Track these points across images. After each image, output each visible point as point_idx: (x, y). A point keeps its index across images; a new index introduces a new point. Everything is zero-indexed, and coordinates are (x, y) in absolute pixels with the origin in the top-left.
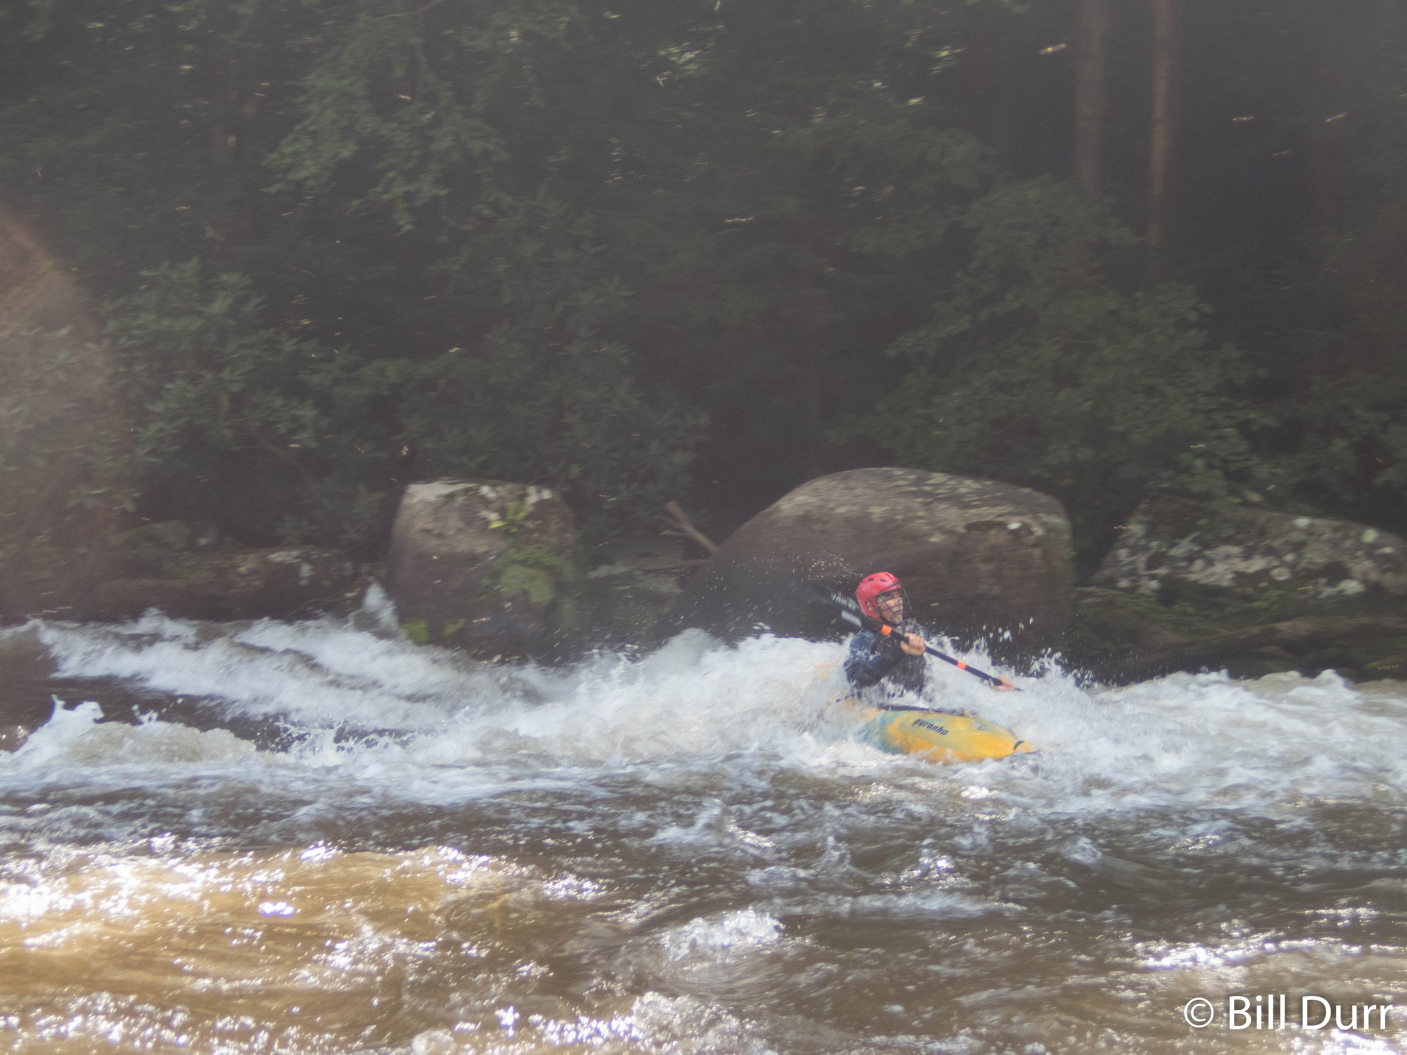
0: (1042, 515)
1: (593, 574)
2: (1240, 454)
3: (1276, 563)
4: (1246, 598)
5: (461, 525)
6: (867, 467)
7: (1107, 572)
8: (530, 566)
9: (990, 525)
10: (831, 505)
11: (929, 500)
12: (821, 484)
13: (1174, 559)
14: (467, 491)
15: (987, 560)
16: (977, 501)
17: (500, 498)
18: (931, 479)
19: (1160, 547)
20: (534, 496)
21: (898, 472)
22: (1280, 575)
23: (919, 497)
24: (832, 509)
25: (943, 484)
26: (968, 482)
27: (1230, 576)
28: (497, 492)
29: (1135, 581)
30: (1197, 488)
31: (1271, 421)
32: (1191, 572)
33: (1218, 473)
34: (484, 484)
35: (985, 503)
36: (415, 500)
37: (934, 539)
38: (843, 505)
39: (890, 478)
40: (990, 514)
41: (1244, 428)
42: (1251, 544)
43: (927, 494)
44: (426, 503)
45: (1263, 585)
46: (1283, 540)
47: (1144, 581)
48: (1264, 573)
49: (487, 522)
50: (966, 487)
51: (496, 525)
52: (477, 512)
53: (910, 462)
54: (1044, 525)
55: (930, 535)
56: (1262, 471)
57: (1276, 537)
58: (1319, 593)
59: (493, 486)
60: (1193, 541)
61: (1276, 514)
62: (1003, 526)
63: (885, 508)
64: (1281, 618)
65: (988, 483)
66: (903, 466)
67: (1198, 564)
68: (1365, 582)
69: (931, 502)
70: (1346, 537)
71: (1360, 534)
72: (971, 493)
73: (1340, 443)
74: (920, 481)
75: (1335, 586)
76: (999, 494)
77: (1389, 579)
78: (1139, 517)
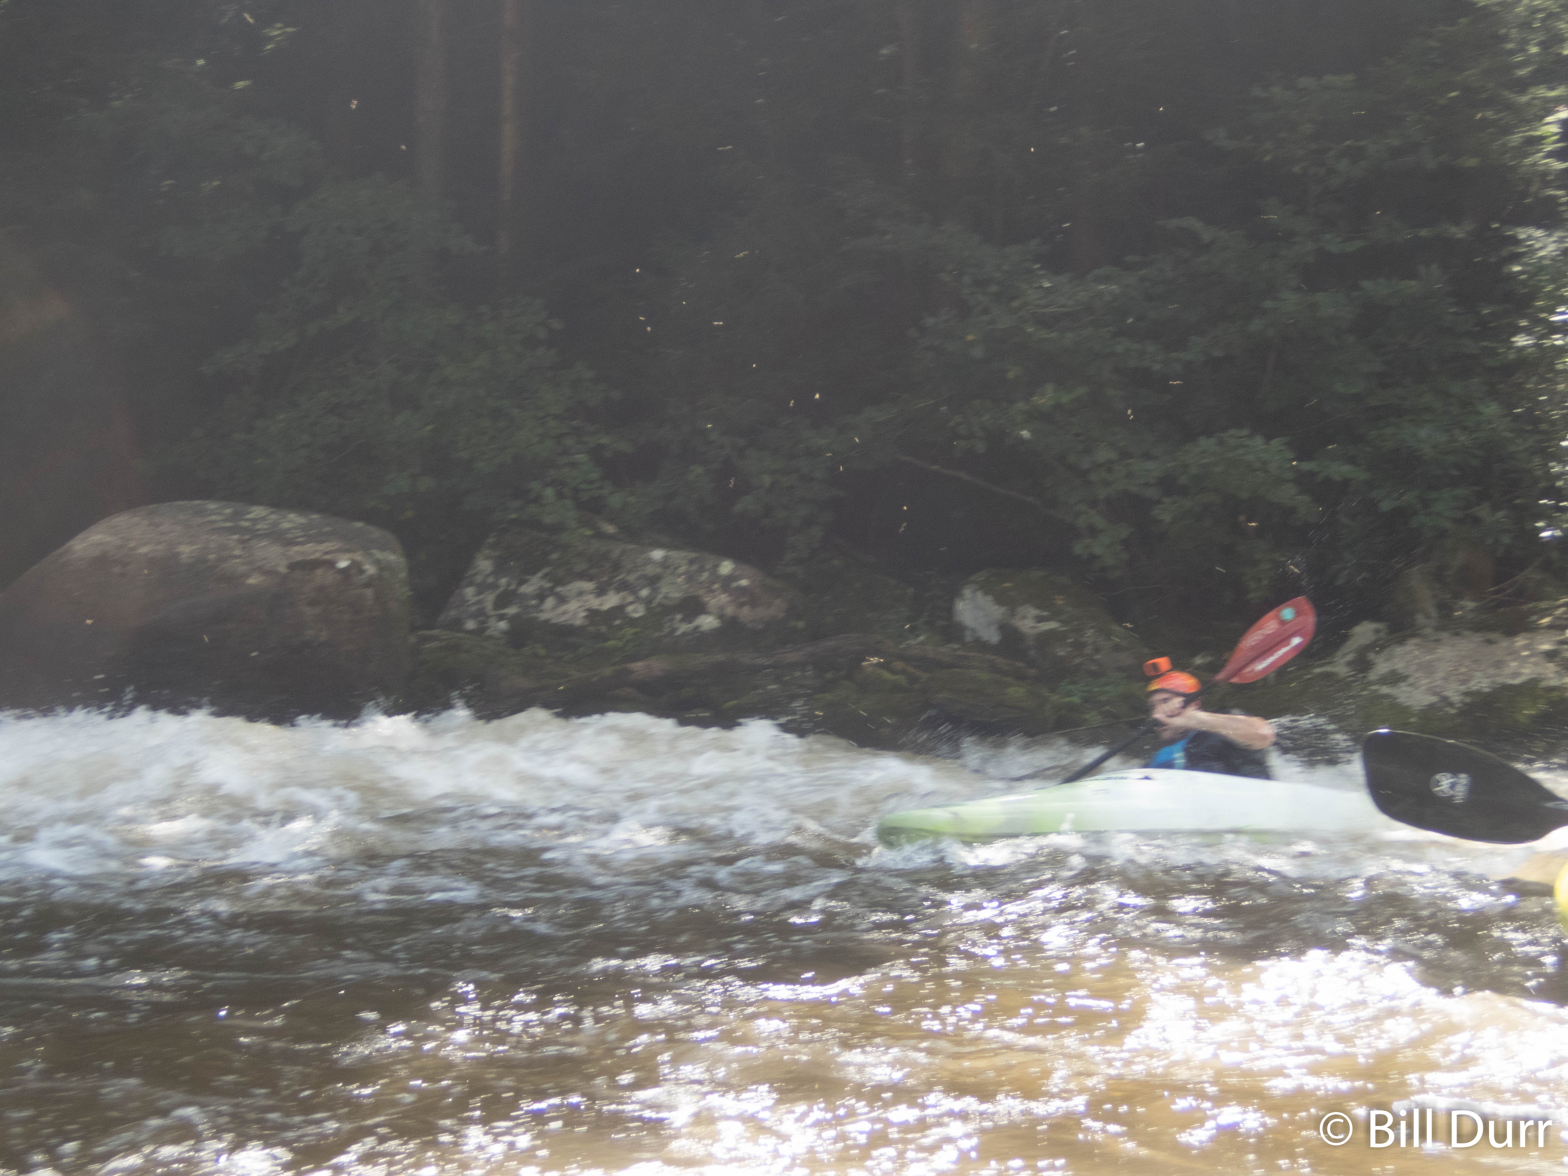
0: (374, 551)
2: (591, 482)
3: (630, 599)
4: (600, 637)
6: (176, 500)
7: (453, 613)
9: (312, 565)
10: (132, 544)
11: (247, 537)
12: (121, 520)
13: (524, 597)
15: (313, 603)
16: (301, 537)
18: (249, 513)
19: (509, 585)
21: (212, 506)
22: (635, 611)
23: (235, 534)
24: (134, 549)
25: (263, 519)
26: (292, 516)
27: (584, 614)
29: (483, 622)
30: (548, 520)
31: (625, 447)
32: (542, 611)
33: (569, 503)
35: (310, 539)
37: (251, 581)
38: (146, 544)
39: (202, 512)
40: (316, 551)
41: (596, 454)
42: (605, 579)
43: (246, 530)
45: (617, 622)
46: (638, 574)
47: (492, 622)
48: (618, 610)
50: (290, 521)
53: (227, 496)
54: (377, 562)
55: (247, 575)
56: (616, 500)
57: (629, 572)
58: (674, 630)
60: (544, 577)
61: (631, 546)
62: (331, 564)
63: (196, 547)
64: (634, 658)
65: (315, 516)
66: (220, 499)
67: (550, 602)
68: (721, 617)
69: (249, 540)
70: (701, 569)
71: (716, 566)
72: (295, 528)
73: (699, 470)
74: (237, 516)
75: (690, 622)
76: (327, 529)
77: (746, 613)
78: (487, 552)
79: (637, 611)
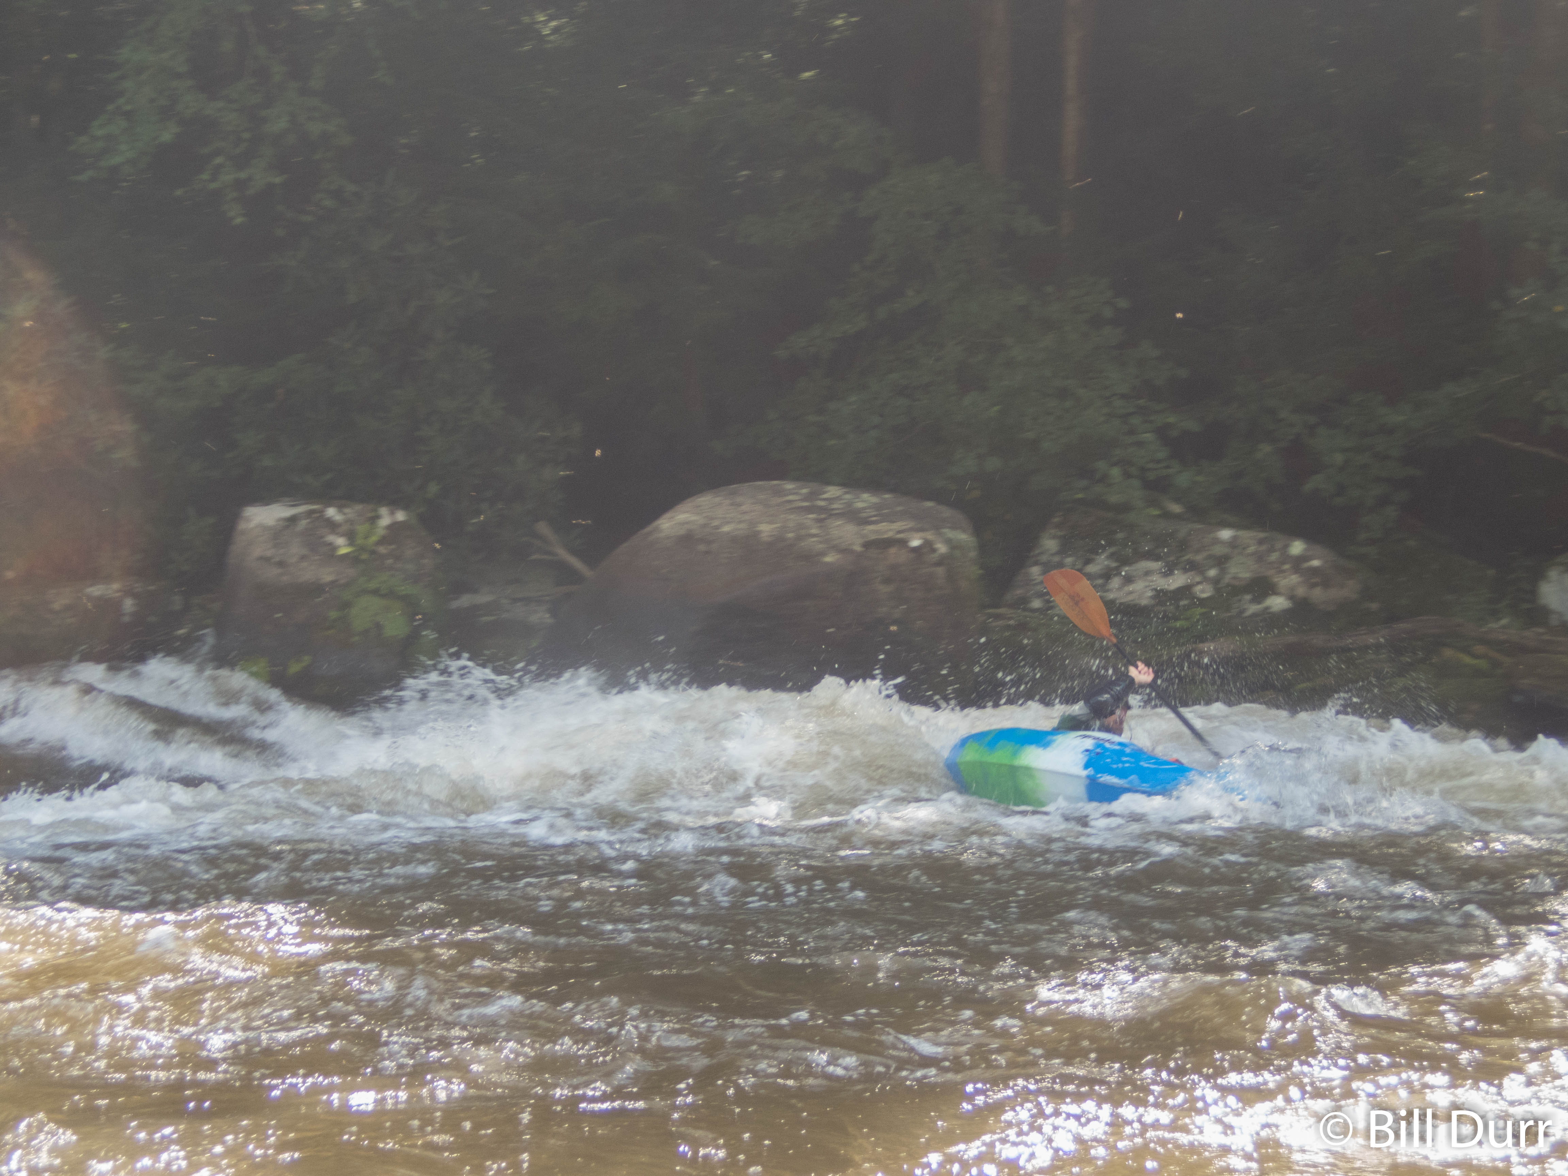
0: (945, 530)
1: (454, 605)
2: (1159, 461)
3: (1198, 579)
4: (1167, 618)
5: (304, 551)
6: (756, 481)
7: (1019, 592)
8: (384, 596)
9: (885, 544)
10: (716, 523)
11: (823, 516)
12: (705, 500)
13: (1090, 577)
14: (310, 513)
15: (887, 581)
16: (875, 516)
17: (347, 521)
18: (825, 493)
19: (1074, 564)
20: (386, 518)
21: (789, 486)
22: (1203, 591)
23: (812, 513)
24: (717, 527)
25: (838, 498)
26: (865, 496)
27: (1150, 594)
28: (345, 514)
29: (1048, 601)
30: (1114, 499)
31: (1192, 425)
32: (1107, 591)
33: (1135, 482)
34: (329, 505)
35: (883, 518)
36: (252, 524)
37: (828, 559)
38: (728, 523)
39: (780, 492)
40: (890, 530)
41: (1163, 433)
42: (1172, 559)
43: (822, 509)
44: (264, 528)
45: (1185, 602)
46: (1206, 554)
48: (1185, 591)
49: (334, 548)
50: (863, 501)
51: (343, 551)
52: (322, 537)
53: (802, 476)
54: (948, 541)
55: (823, 554)
56: (1183, 479)
57: (1198, 551)
58: (1242, 611)
59: (340, 508)
60: (1110, 556)
61: (1198, 526)
62: (903, 543)
63: (775, 526)
65: (887, 496)
66: (796, 479)
67: (1115, 582)
68: (1291, 598)
69: (825, 519)
70: (1272, 550)
71: (1287, 546)
72: (869, 508)
73: (1266, 448)
74: (813, 495)
75: (1259, 603)
76: (899, 508)
77: (1318, 594)
78: (1053, 531)
79: (1204, 591)
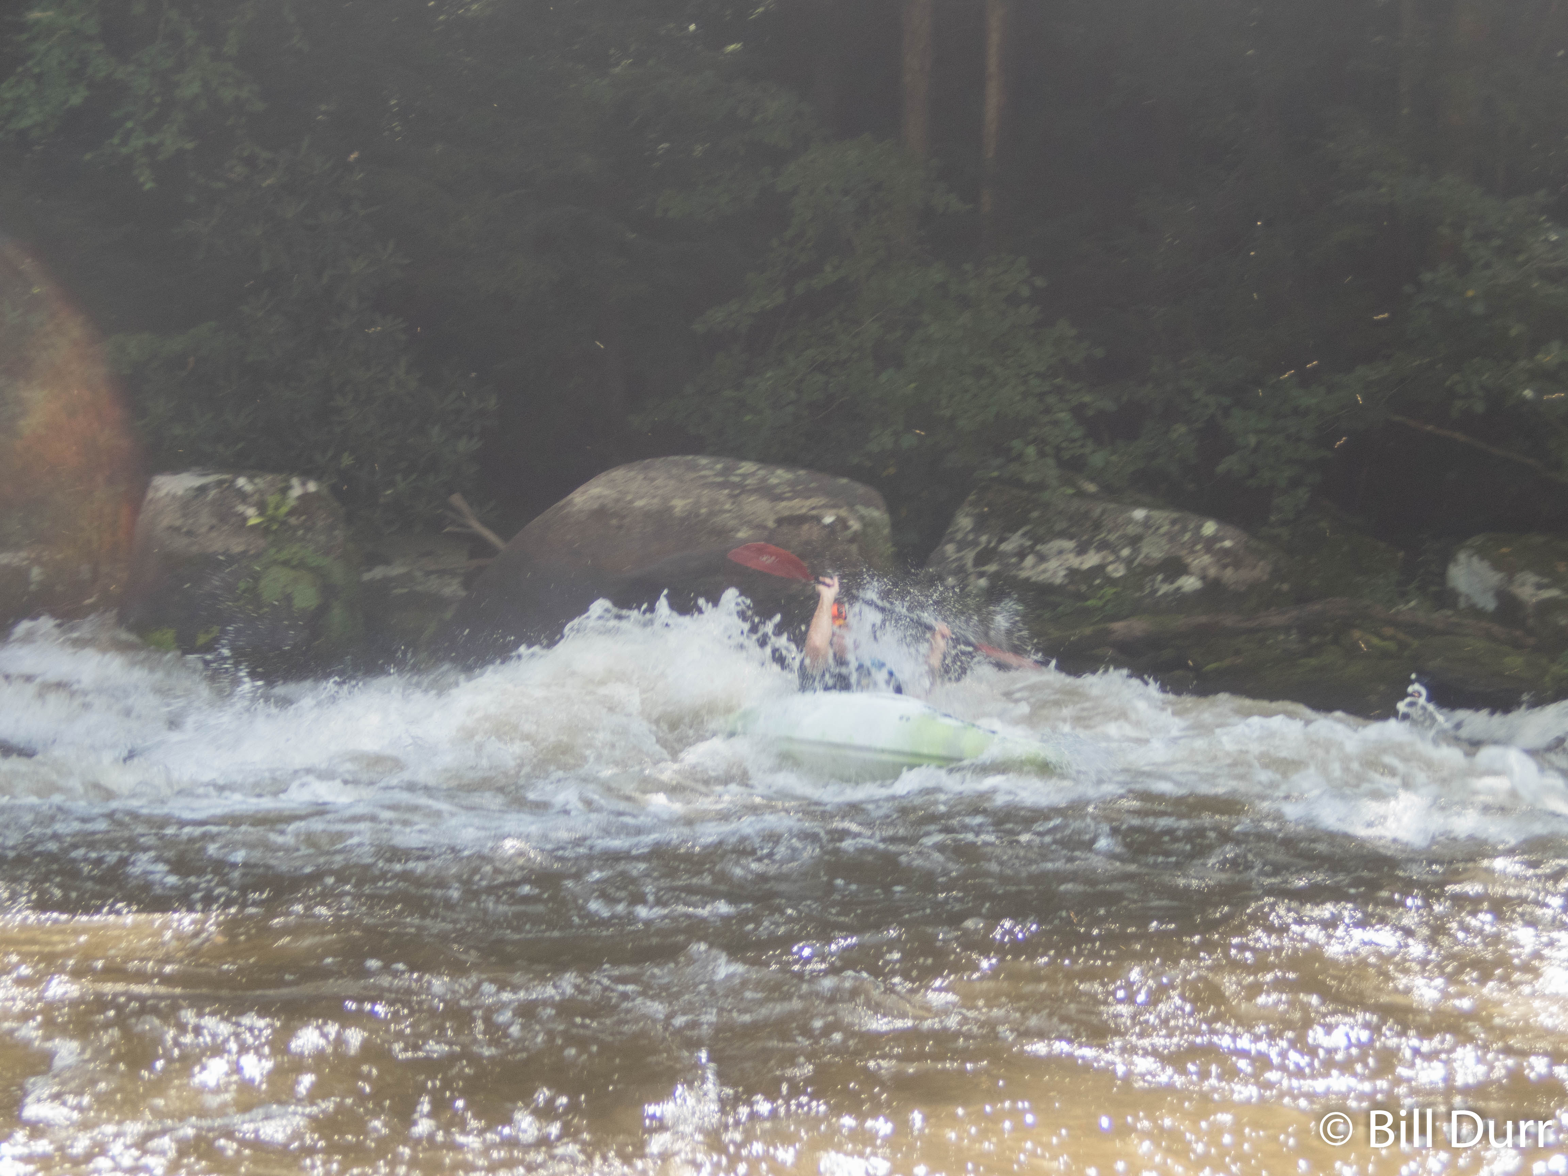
0: (859, 507)
1: (367, 577)
2: (1074, 441)
3: (1111, 558)
4: (1080, 597)
5: (214, 521)
6: (669, 455)
8: (294, 568)
9: (798, 520)
10: (629, 497)
11: (736, 492)
12: (618, 474)
13: (1004, 555)
14: (220, 483)
16: (788, 492)
17: (258, 491)
18: (739, 468)
19: (989, 542)
20: (298, 489)
21: (704, 461)
22: (1116, 570)
23: (725, 488)
24: (631, 502)
25: (753, 474)
26: (780, 472)
27: (1064, 573)
28: (255, 484)
29: (963, 580)
30: (1029, 477)
31: (1108, 405)
32: (1021, 569)
33: (1051, 461)
34: (239, 475)
35: (796, 495)
36: (162, 493)
37: (741, 535)
38: (642, 498)
39: (694, 468)
40: (803, 507)
41: (1078, 411)
42: (1086, 538)
43: (734, 485)
44: (173, 497)
45: (1098, 582)
46: (1119, 533)
47: (972, 579)
48: (1099, 569)
49: (244, 518)
50: (778, 477)
51: (252, 522)
52: (233, 507)
53: (719, 450)
54: (862, 518)
55: (737, 529)
56: (1098, 459)
57: (1110, 531)
58: (1155, 591)
59: (251, 479)
60: (1025, 535)
61: (1112, 506)
62: (818, 519)
63: (688, 501)
64: (1115, 618)
65: (801, 472)
66: (713, 454)
67: (1030, 560)
68: (1203, 578)
69: (739, 494)
70: (1184, 530)
71: (1199, 527)
72: (783, 484)
73: (1181, 429)
74: (726, 471)
75: (1172, 583)
76: (813, 485)
77: (1228, 574)
78: (967, 509)
